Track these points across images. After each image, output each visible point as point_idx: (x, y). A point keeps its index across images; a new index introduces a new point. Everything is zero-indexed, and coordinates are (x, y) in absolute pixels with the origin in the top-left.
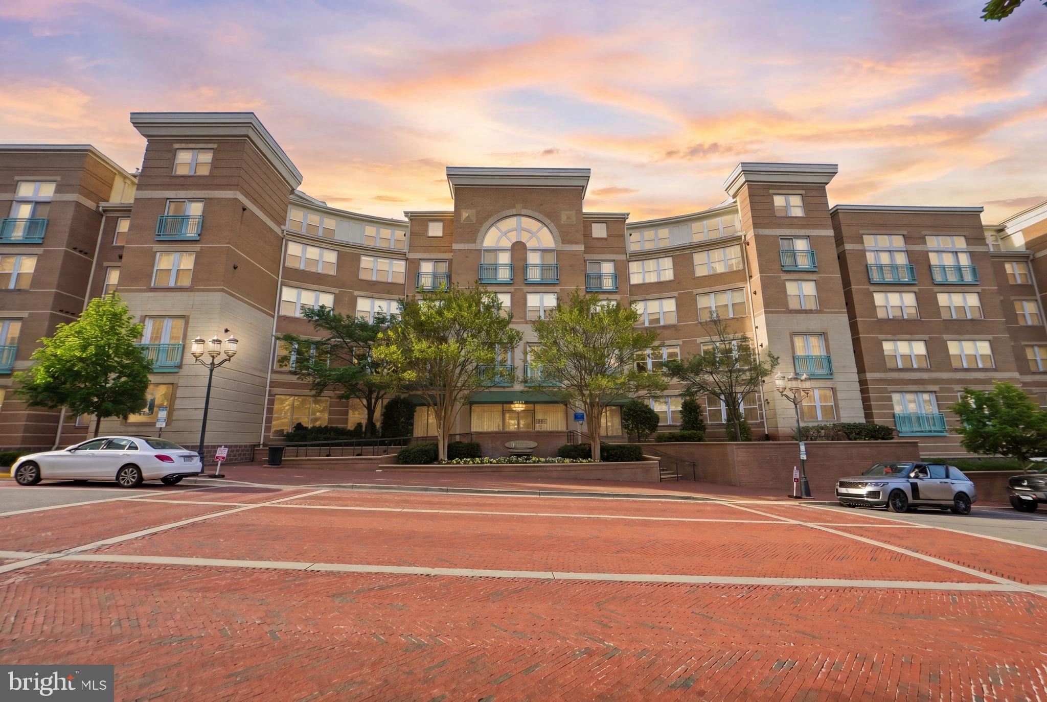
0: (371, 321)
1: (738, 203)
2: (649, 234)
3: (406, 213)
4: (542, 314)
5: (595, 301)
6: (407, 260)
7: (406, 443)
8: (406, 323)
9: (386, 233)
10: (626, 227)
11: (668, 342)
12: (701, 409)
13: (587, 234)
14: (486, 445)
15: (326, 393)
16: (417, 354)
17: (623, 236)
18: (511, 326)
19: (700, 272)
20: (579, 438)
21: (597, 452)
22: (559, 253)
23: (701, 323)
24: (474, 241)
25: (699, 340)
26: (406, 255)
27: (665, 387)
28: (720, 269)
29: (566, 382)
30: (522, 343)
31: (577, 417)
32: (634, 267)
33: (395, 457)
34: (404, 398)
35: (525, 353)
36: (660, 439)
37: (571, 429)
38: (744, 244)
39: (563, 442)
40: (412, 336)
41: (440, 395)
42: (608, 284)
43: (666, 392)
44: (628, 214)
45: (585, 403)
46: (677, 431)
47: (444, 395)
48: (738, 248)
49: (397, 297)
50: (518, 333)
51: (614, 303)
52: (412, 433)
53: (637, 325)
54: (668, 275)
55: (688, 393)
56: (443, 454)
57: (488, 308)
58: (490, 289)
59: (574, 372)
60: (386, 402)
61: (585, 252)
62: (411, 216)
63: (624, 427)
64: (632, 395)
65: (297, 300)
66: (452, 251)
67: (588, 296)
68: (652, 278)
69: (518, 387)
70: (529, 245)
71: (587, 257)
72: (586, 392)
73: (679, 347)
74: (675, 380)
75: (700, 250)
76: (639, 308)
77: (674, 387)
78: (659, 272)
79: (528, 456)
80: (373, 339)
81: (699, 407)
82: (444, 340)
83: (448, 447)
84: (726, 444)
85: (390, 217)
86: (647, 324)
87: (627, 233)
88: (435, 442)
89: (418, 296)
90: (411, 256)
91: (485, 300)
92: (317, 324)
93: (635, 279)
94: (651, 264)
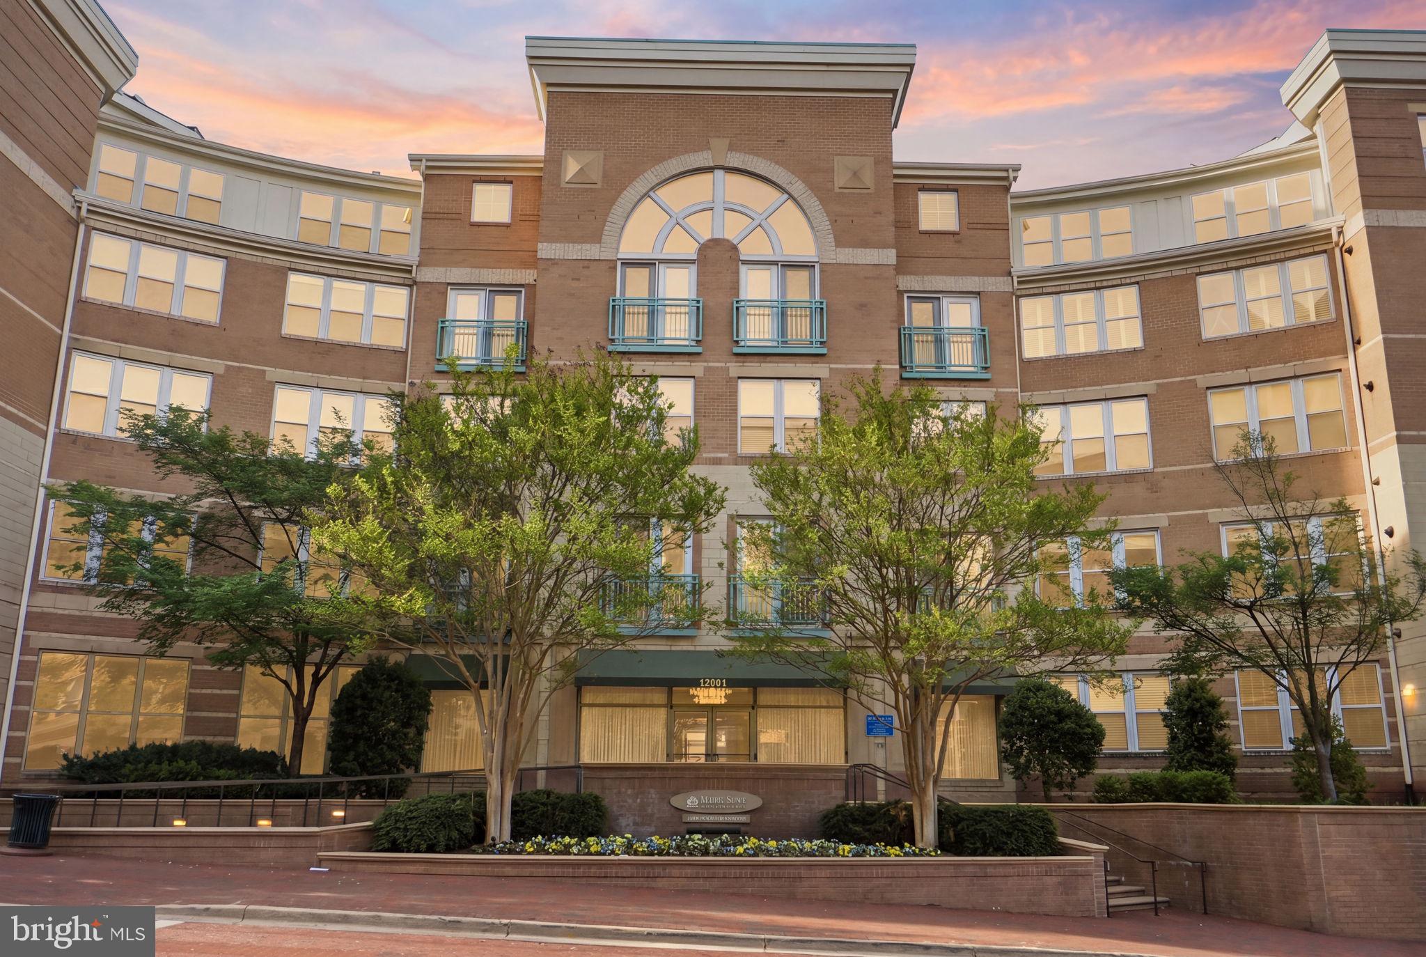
0: (309, 454)
1: (1320, 141)
2: (1073, 221)
3: (414, 159)
4: (780, 439)
5: (922, 402)
6: (411, 284)
7: (396, 791)
8: (404, 458)
9: (357, 210)
10: (1009, 202)
11: (1125, 521)
12: (1223, 710)
13: (905, 222)
14: (616, 799)
15: (182, 646)
16: (432, 544)
17: (1004, 228)
18: (691, 470)
19: (1215, 325)
20: (881, 785)
21: (928, 830)
22: (829, 274)
23: (1218, 468)
24: (596, 238)
25: (1215, 514)
26: (410, 272)
27: (1119, 647)
28: (1272, 318)
29: (842, 629)
30: (721, 519)
31: (875, 725)
32: (1034, 312)
33: (367, 830)
34: (397, 664)
35: (731, 546)
36: (1107, 791)
37: (859, 758)
38: (1337, 251)
39: (831, 798)
40: (422, 494)
41: (495, 657)
42: (962, 356)
43: (1122, 661)
44: (1017, 169)
45: (895, 686)
46: (1154, 773)
47: (506, 659)
48: (1322, 260)
49: (382, 386)
50: (711, 490)
51: (976, 410)
52: (417, 766)
53: (1041, 471)
54: (1128, 336)
55: (1184, 664)
56: (499, 827)
57: (631, 419)
58: (639, 367)
59: (864, 601)
60: (346, 674)
61: (901, 267)
62: (428, 167)
63: (1005, 756)
64: (1027, 667)
65: (111, 390)
66: (532, 261)
67: (907, 392)
68: (1082, 343)
69: (712, 640)
70: (747, 250)
71: (906, 282)
72: (899, 656)
73: (1157, 536)
74: (1148, 626)
75: (1220, 267)
76: (1048, 422)
77: (1145, 647)
78: (1101, 323)
79: (736, 832)
80: (318, 499)
81: (1214, 703)
82: (508, 504)
83: (514, 803)
84: (1298, 811)
85: (368, 171)
86: (1068, 471)
87: (1015, 220)
88: (478, 787)
89: (443, 384)
90: (428, 275)
91: (623, 397)
92: (163, 458)
93: (1037, 345)
94: (1080, 304)
